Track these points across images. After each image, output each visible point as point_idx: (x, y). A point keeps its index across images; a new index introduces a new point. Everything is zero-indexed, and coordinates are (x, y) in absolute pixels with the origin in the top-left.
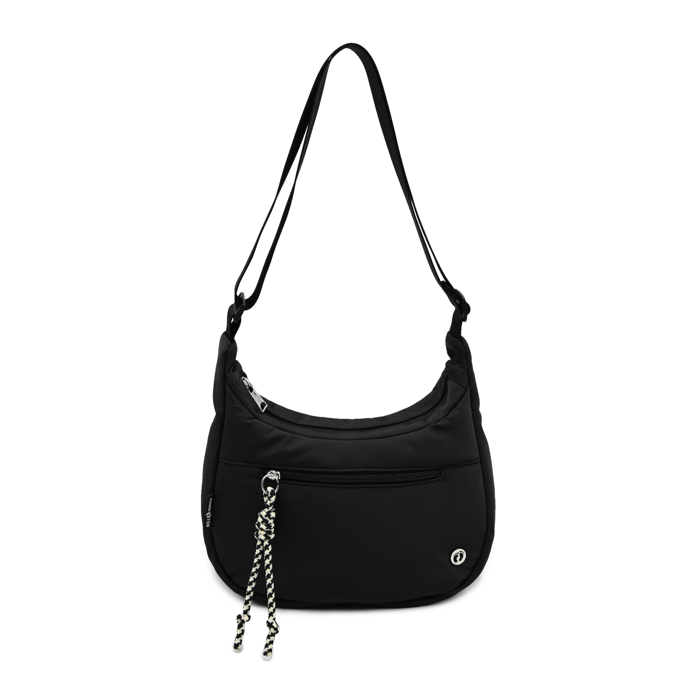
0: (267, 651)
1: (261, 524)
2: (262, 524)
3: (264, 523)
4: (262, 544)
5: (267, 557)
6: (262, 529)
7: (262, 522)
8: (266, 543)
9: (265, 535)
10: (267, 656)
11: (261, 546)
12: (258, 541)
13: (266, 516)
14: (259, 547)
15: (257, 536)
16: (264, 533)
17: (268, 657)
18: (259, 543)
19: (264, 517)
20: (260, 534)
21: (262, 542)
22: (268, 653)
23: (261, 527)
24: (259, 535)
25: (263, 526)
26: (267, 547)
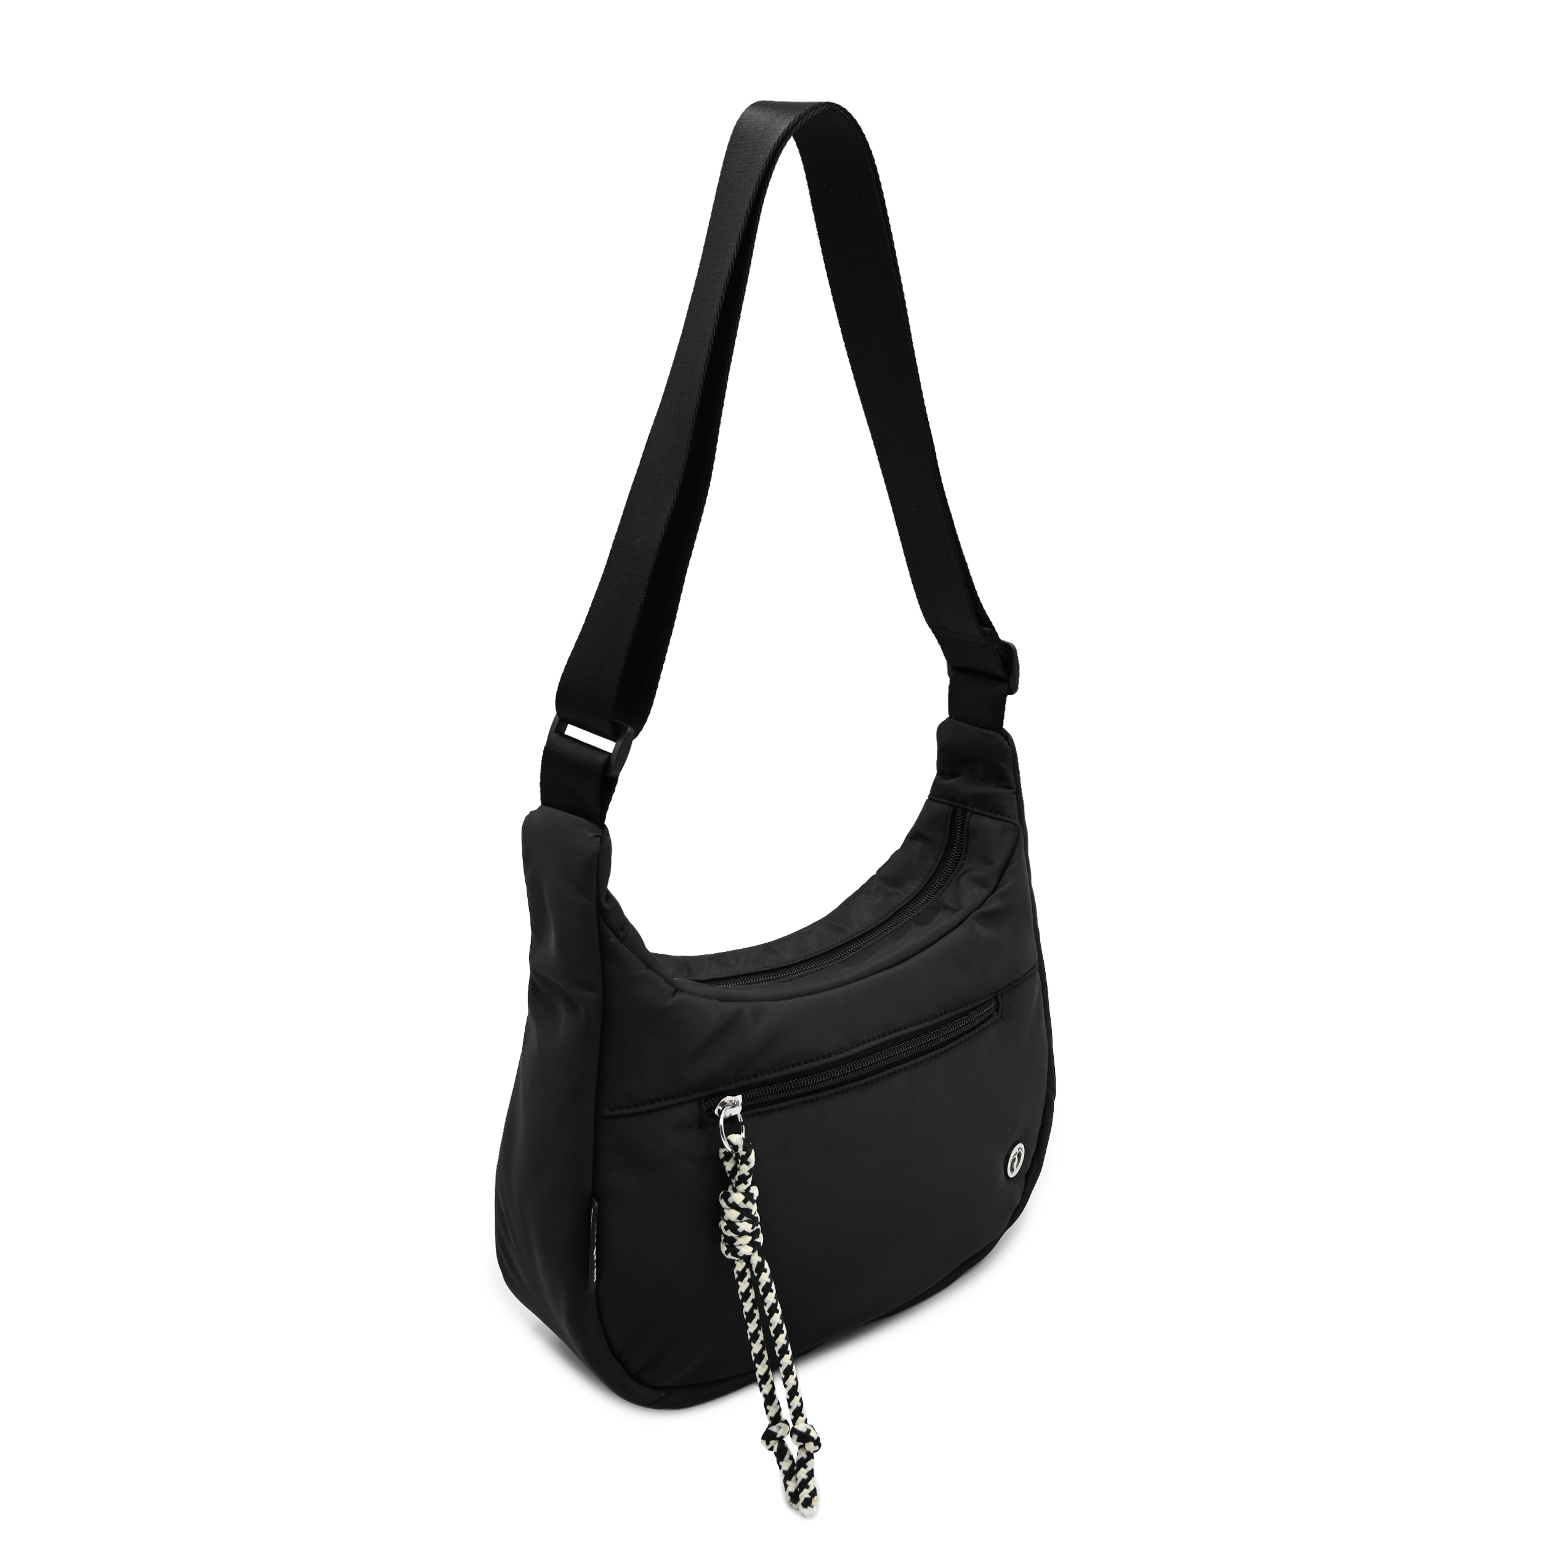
0: (809, 1496)
1: (738, 1224)
2: (741, 1222)
3: (745, 1218)
4: (749, 1265)
5: (767, 1289)
6: (744, 1233)
7: (740, 1218)
8: (756, 1259)
9: (750, 1244)
10: (812, 1507)
11: (748, 1271)
12: (736, 1263)
13: (745, 1201)
14: (742, 1275)
15: (733, 1250)
16: (749, 1239)
17: (814, 1507)
18: (740, 1266)
19: (743, 1206)
20: (741, 1245)
21: (747, 1259)
22: (813, 1500)
23: (740, 1230)
24: (738, 1248)
25: (745, 1226)
26: (760, 1269)
